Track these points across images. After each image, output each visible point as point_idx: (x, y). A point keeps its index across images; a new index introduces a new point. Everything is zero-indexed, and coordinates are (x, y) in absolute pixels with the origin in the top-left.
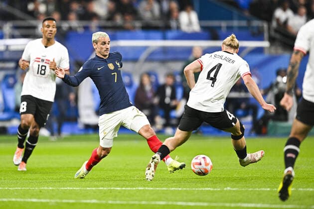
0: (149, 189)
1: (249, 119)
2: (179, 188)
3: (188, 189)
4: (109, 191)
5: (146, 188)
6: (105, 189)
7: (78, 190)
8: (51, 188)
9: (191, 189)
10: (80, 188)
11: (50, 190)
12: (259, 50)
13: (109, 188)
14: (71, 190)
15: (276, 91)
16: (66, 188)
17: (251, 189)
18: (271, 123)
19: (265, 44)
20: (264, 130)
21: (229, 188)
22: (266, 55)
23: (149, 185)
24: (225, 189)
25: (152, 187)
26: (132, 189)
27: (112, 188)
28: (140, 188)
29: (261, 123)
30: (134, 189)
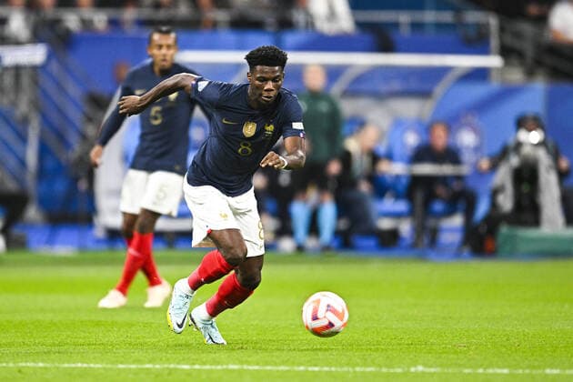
0: (250, 368)
1: (457, 221)
2: (316, 365)
3: (333, 369)
4: (167, 372)
5: (245, 367)
6: (157, 366)
7: (98, 368)
8: (41, 365)
9: (339, 369)
10: (104, 365)
11: (41, 368)
12: (480, 75)
13: (166, 366)
14: (86, 368)
15: (514, 161)
16: (73, 365)
17: (467, 371)
18: (504, 230)
19: (493, 61)
20: (489, 244)
21: (420, 368)
22: (494, 84)
23: (250, 359)
24: (413, 369)
25: (258, 364)
26: (213, 367)
27: (172, 366)
28: (232, 367)
29: (483, 230)
30: (219, 367)
